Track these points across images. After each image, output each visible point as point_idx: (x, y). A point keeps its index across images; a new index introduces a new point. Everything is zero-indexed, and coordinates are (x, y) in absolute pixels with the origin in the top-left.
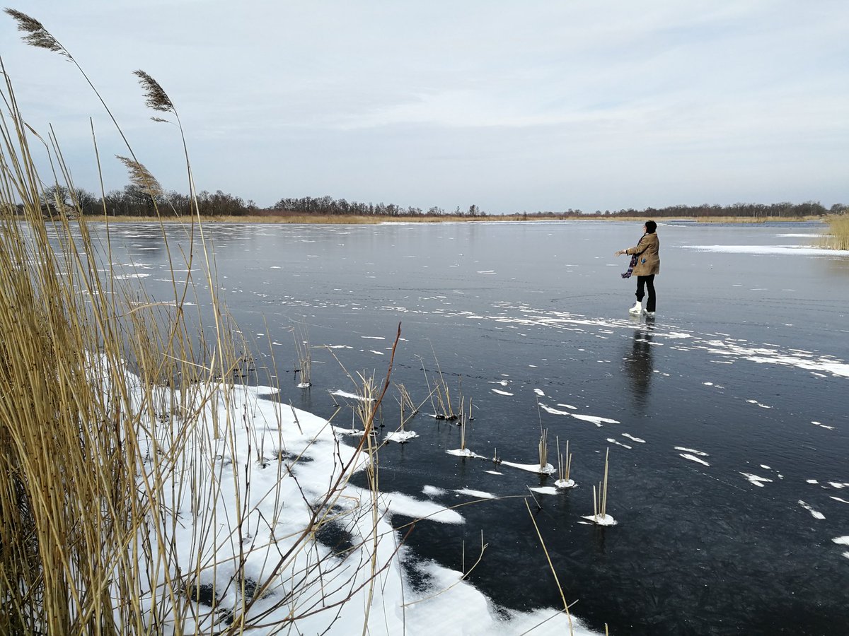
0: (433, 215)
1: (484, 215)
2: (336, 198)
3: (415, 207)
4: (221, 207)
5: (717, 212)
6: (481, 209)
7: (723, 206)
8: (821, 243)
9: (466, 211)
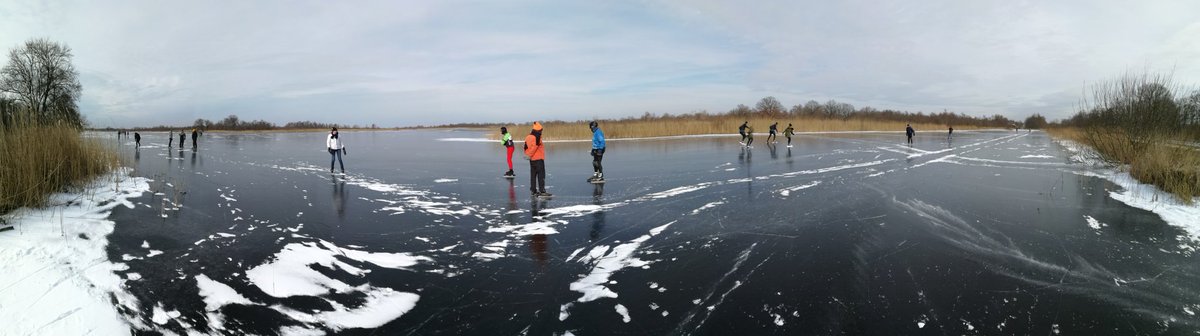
0: (356, 128)
1: (379, 129)
2: (312, 121)
3: (347, 124)
4: (263, 127)
5: (477, 126)
6: (377, 126)
7: (480, 123)
8: (489, 138)
9: (370, 126)
